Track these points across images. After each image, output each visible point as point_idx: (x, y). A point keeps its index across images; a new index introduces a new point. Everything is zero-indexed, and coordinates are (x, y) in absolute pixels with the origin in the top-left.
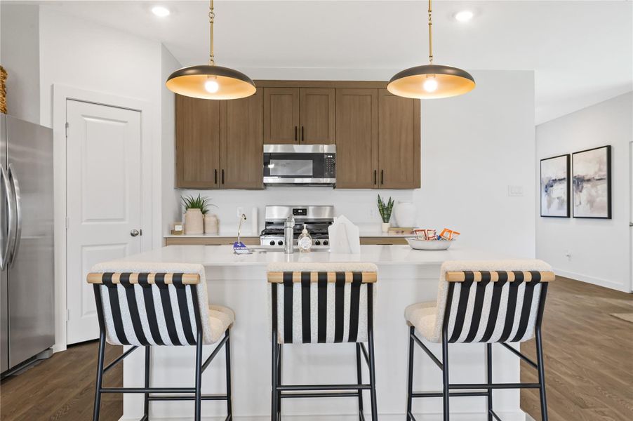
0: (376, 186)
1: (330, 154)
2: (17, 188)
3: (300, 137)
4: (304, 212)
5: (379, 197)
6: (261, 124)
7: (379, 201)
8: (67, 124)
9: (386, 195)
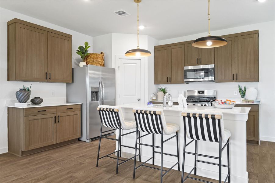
0: (234, 81)
1: (211, 68)
2: (103, 86)
3: (199, 62)
4: (203, 93)
5: (239, 85)
6: (184, 58)
7: (239, 87)
8: (119, 66)
9: (243, 85)
